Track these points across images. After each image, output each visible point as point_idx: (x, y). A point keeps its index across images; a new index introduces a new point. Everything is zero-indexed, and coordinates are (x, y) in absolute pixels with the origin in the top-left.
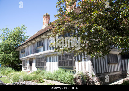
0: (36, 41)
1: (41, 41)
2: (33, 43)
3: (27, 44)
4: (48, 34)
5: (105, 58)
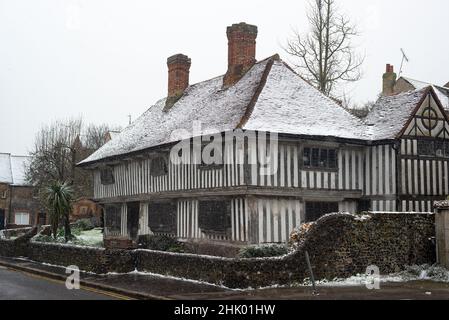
0: (148, 155)
2: (140, 159)
5: (294, 213)
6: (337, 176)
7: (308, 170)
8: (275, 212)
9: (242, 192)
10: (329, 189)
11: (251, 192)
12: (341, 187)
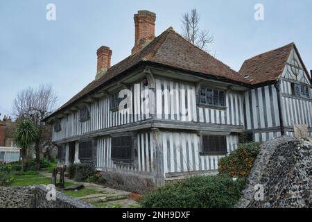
3: (63, 113)
5: (192, 144)
6: (225, 113)
7: (204, 107)
8: (178, 144)
9: (148, 125)
10: (221, 124)
11: (157, 125)
12: (229, 123)
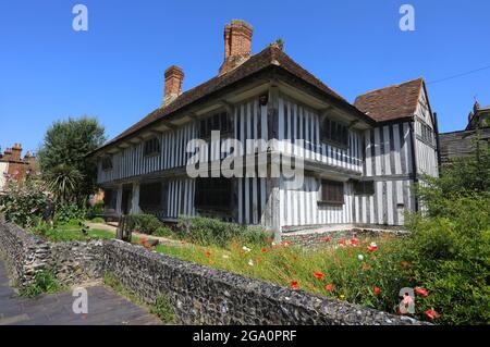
0: (141, 138)
1: (155, 139)
2: (135, 145)
3: (117, 147)
4: (175, 122)
6: (346, 154)
7: (327, 143)
12: (349, 167)
